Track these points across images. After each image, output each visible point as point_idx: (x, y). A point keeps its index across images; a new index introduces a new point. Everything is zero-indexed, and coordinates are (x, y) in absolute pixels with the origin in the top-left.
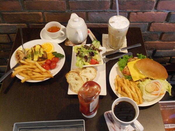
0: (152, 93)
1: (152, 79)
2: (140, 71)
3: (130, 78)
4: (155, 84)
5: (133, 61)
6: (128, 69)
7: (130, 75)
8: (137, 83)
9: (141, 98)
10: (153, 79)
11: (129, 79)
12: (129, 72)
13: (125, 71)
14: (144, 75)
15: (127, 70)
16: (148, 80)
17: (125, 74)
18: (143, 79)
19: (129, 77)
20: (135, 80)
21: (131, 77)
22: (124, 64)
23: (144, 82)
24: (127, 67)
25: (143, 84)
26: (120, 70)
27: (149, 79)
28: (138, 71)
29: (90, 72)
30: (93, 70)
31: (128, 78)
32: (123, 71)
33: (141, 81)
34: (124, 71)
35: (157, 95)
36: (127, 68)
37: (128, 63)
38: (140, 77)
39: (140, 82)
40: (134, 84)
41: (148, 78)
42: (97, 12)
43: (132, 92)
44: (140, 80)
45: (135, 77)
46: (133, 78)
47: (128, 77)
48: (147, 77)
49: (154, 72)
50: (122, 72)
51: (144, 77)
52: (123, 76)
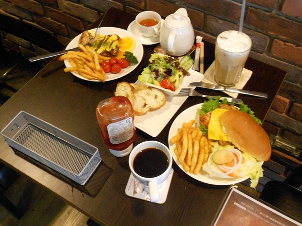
0: (220, 166)
2: (223, 127)
4: (233, 156)
6: (210, 117)
7: (207, 127)
9: (200, 165)
10: (239, 148)
11: (204, 132)
12: (208, 123)
13: (204, 118)
14: (227, 136)
15: (208, 118)
16: (231, 146)
17: (201, 123)
18: (223, 141)
19: (205, 129)
20: (210, 137)
21: (207, 131)
22: (211, 108)
23: (221, 148)
24: (211, 114)
27: (233, 146)
28: (221, 126)
29: (156, 97)
30: (161, 96)
31: (203, 130)
32: (202, 116)
33: (219, 143)
35: (225, 172)
36: (209, 115)
37: (217, 109)
38: (221, 137)
39: (216, 145)
40: (206, 143)
41: (232, 144)
42: (222, 19)
43: (190, 151)
44: (218, 141)
45: (213, 133)
46: (209, 133)
48: (230, 141)
49: (243, 138)
51: (225, 139)
52: (199, 125)
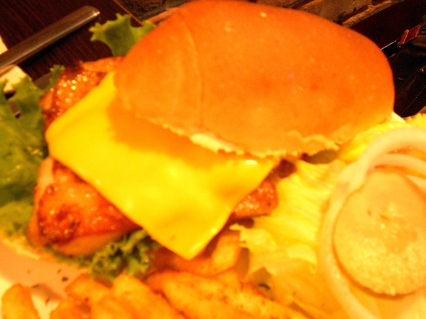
1: (323, 157)
2: (199, 139)
3: (135, 251)
4: (394, 179)
5: (83, 92)
6: (78, 180)
7: (128, 228)
8: (225, 256)
10: (330, 144)
11: (134, 265)
12: (104, 203)
13: (61, 216)
14: (248, 155)
15: (72, 195)
16: (295, 178)
17: (70, 249)
18: (255, 193)
19: (127, 247)
21: (148, 240)
22: (18, 155)
23: (278, 219)
24: (59, 166)
25: (284, 241)
26: (10, 234)
27: (303, 165)
28: (180, 147)
31: (122, 261)
32: (34, 228)
33: (248, 222)
34: (41, 218)
36: (64, 178)
37: (55, 131)
38: (226, 192)
39: (249, 237)
40: (212, 287)
41: (285, 168)
44: (233, 219)
45: (181, 217)
46: (162, 238)
47: (119, 253)
48: (279, 153)
50: (30, 242)
51: (253, 171)
52: (72, 270)
